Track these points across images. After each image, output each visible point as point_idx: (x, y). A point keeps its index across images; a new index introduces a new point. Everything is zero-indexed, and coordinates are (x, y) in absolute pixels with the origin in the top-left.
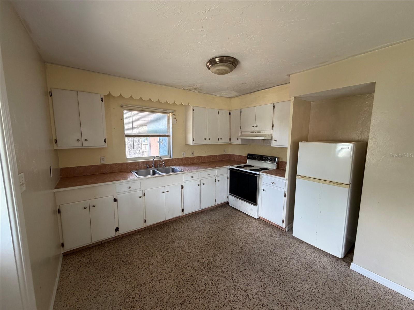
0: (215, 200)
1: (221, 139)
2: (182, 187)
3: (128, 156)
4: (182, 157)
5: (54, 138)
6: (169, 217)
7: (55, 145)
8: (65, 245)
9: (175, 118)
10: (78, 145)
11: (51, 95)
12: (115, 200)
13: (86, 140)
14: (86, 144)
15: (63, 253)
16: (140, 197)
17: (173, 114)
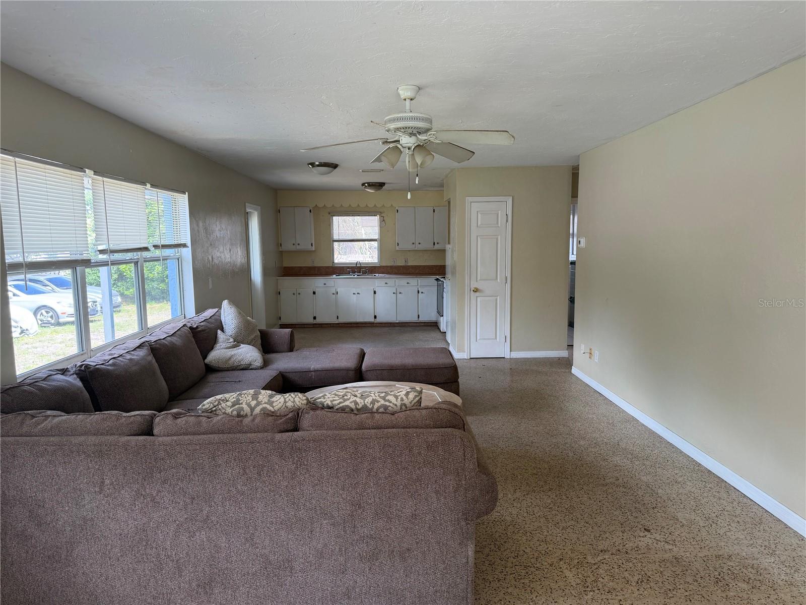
0: (419, 316)
1: (438, 243)
2: (375, 292)
3: (336, 261)
4: (391, 265)
5: (280, 242)
6: (360, 319)
7: (280, 247)
8: (281, 318)
9: (383, 221)
10: (292, 248)
11: (279, 212)
12: (314, 293)
13: (298, 244)
14: (298, 247)
15: (280, 325)
16: (333, 294)
17: (381, 216)
